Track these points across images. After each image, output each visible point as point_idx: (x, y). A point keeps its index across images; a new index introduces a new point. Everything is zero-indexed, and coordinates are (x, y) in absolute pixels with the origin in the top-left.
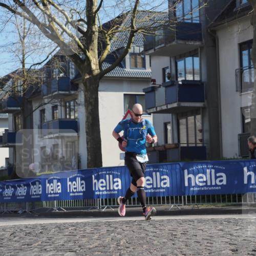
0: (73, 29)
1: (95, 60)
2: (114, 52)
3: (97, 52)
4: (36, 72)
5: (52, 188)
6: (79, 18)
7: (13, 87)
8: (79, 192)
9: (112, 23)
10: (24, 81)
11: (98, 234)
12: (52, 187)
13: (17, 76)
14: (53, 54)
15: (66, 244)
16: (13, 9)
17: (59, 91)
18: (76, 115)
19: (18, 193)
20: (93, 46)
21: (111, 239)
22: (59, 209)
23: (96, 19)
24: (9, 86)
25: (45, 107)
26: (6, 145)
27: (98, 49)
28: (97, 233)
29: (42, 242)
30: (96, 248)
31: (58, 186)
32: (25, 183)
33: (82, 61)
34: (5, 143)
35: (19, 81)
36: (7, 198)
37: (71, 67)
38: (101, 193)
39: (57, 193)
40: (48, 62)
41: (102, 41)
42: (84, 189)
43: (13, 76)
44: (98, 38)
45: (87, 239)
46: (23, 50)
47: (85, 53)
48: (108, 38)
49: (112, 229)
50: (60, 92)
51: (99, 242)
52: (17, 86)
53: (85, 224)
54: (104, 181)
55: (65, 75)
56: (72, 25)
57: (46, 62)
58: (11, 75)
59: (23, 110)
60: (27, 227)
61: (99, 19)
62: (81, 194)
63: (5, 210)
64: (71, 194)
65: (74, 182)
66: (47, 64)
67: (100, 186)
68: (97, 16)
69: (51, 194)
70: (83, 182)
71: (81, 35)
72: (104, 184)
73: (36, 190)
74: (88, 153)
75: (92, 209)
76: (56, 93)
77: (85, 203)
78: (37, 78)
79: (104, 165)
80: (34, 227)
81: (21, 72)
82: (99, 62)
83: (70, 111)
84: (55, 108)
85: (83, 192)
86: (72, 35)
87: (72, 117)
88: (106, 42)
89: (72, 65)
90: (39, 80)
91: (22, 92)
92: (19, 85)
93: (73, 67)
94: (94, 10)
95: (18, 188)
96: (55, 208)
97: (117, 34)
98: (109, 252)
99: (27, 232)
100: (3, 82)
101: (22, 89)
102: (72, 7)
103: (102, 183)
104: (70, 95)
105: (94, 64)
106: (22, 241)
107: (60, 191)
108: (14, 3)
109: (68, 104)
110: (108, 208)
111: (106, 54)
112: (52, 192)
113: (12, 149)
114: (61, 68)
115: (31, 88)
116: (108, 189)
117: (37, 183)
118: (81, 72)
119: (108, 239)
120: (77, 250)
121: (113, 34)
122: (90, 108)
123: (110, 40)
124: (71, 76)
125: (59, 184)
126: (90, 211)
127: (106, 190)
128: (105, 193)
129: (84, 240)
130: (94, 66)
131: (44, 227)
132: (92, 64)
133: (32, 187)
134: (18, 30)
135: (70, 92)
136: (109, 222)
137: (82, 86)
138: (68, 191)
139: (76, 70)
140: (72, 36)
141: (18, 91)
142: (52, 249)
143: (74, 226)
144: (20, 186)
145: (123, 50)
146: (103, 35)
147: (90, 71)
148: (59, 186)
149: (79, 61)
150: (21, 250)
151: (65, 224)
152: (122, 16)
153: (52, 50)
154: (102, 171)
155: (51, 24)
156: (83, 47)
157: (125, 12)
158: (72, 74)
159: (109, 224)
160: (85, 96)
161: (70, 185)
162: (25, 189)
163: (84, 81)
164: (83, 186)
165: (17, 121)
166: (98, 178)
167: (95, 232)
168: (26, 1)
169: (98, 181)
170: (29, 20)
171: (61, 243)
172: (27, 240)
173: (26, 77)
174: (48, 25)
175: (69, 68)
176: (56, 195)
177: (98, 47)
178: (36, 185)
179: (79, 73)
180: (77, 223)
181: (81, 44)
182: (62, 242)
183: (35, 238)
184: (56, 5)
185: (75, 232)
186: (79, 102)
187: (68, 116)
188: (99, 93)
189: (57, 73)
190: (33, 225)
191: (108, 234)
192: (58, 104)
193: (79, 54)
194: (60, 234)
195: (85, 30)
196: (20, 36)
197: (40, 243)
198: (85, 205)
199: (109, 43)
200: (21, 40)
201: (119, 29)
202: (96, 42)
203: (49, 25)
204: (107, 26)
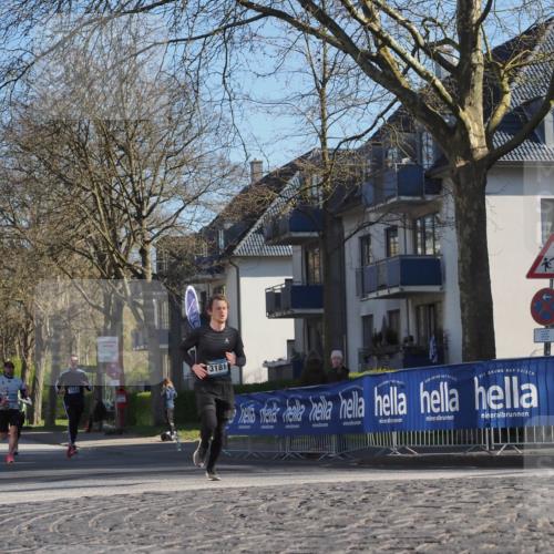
0: (430, 61)
1: (476, 127)
2: (518, 109)
3: (481, 108)
4: (351, 155)
5: (388, 405)
6: (443, 38)
7: (303, 188)
8: (445, 414)
9: (514, 45)
10: (326, 176)
11: (488, 505)
12: (386, 402)
13: (311, 166)
14: (386, 116)
15: (418, 526)
16: (300, 21)
17: (400, 194)
18: (438, 247)
19: (315, 415)
20: (473, 97)
21: (515, 514)
22: (403, 450)
23: (480, 38)
24: (294, 187)
25: (372, 230)
26: (289, 312)
27: (484, 104)
28: (485, 503)
29: (367, 521)
30: (484, 536)
31: (400, 400)
32: (329, 394)
33: (450, 130)
34: (288, 309)
35: (315, 176)
36: (292, 426)
37: (425, 142)
38: (493, 416)
39: (398, 416)
40: (375, 134)
41: (492, 85)
42: (457, 408)
43: (301, 164)
44: (484, 80)
45: (463, 515)
46: (322, 110)
47: (456, 113)
48: (506, 79)
49: (517, 494)
50: (403, 198)
51: (491, 521)
52: (311, 187)
53: (460, 483)
54: (499, 389)
55: (412, 160)
56: (427, 53)
57: (371, 134)
58: (297, 163)
59: (323, 237)
60: (334, 489)
61: (484, 38)
62: (450, 418)
63: (288, 452)
64: (429, 419)
65: (435, 393)
66: (374, 137)
67: (491, 401)
68: (480, 30)
69: (384, 417)
70: (454, 391)
71: (446, 73)
72: (500, 397)
73: (353, 408)
74: (464, 329)
75: (474, 450)
76: (394, 200)
77: (459, 437)
78: (352, 169)
79: (500, 355)
80: (350, 487)
81: (318, 157)
82: (486, 132)
83: (424, 238)
84: (391, 232)
85: (455, 413)
86: (428, 74)
87: (430, 252)
88: (502, 86)
89: (428, 140)
90: (357, 174)
91: (321, 198)
92: (315, 184)
93: (430, 142)
94: (475, 19)
95: (315, 405)
96: (394, 449)
97: (525, 69)
98: (513, 545)
99: (336, 498)
100: (282, 179)
101: (320, 193)
102: (426, 13)
103: (495, 393)
104: (424, 203)
105: (475, 136)
106: (325, 519)
107: (404, 412)
108: (303, 10)
109: (419, 224)
110: (508, 448)
111: (500, 112)
112: (387, 414)
113: (301, 321)
114: (405, 147)
115: (341, 190)
116: (508, 406)
117: (355, 394)
118: (447, 155)
119: (509, 517)
120: (442, 538)
121: (516, 70)
122: (468, 230)
123: (509, 83)
124: (425, 162)
125: (402, 396)
126: (468, 454)
127: (505, 410)
128: (502, 415)
129: (458, 517)
130: (476, 141)
131: (371, 489)
132: (471, 135)
133: (344, 402)
134: (312, 66)
135: (423, 198)
136: (512, 479)
137: (449, 185)
138: (422, 411)
139: (436, 150)
140: (427, 77)
141: (313, 198)
142: (388, 536)
143: (435, 487)
144: (317, 401)
145: (539, 104)
146: (495, 72)
147: (468, 151)
148: (402, 400)
149: (442, 131)
150: (322, 537)
151: (415, 482)
152: (535, 29)
153: (384, 108)
154: (495, 368)
155: (382, 52)
156: (450, 99)
157: (542, 21)
158: (428, 158)
159: (512, 484)
160: (457, 205)
161: (425, 398)
162: (329, 407)
163: (455, 173)
164: (453, 400)
165: (311, 261)
166: (486, 384)
167: (482, 499)
168: (328, 4)
169: (487, 389)
170: (334, 44)
171: (408, 524)
172: (336, 517)
173: (329, 167)
174: (375, 54)
175: (422, 146)
176: (396, 421)
177: (484, 98)
178: (351, 397)
179: (443, 156)
180: (442, 482)
181: (445, 93)
182: (410, 521)
183: (353, 513)
184: (392, 10)
185: (438, 500)
186: (443, 219)
187: (419, 250)
188: (487, 197)
189: (396, 156)
190: (348, 484)
191: (509, 504)
192: (399, 223)
193: (444, 114)
194: (406, 504)
195: (455, 62)
196: (316, 78)
197: (362, 522)
198: (459, 443)
199: (507, 89)
200: (317, 88)
201: (531, 58)
202: (479, 87)
203: (379, 54)
204: (503, 53)
